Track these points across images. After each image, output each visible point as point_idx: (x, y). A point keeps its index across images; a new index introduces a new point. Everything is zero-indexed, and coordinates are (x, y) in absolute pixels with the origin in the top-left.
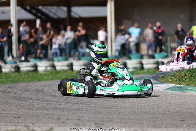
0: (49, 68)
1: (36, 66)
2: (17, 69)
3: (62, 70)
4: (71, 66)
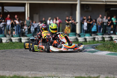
0: (8, 41)
3: (16, 42)
4: (20, 40)
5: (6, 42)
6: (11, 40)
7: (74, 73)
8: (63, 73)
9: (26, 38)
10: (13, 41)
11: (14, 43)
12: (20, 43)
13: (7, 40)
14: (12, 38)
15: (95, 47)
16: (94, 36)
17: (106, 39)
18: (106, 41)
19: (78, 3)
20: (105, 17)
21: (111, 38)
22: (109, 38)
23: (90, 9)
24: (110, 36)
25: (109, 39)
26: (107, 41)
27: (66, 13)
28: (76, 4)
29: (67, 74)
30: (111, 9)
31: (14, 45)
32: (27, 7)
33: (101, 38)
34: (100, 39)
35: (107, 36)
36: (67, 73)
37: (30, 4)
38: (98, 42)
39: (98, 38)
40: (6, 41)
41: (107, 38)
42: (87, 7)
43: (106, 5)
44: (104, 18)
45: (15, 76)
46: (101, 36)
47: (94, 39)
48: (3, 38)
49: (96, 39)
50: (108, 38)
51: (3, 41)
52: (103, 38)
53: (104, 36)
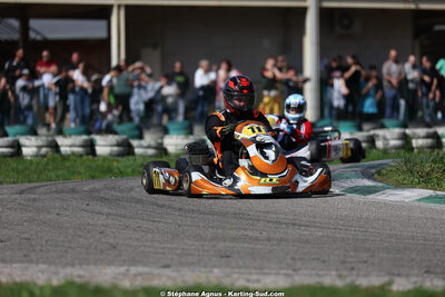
0: (44, 150)
1: (17, 147)
3: (73, 154)
4: (90, 147)
5: (37, 156)
6: (56, 147)
7: (294, 270)
8: (251, 273)
9: (112, 139)
10: (63, 149)
11: (65, 158)
12: (90, 157)
13: (39, 147)
14: (60, 140)
15: (374, 171)
16: (372, 132)
17: (415, 143)
18: (416, 150)
19: (311, 4)
20: (412, 58)
21: (436, 137)
22: (427, 136)
23: (357, 28)
24: (431, 130)
25: (429, 141)
26: (421, 149)
27: (266, 43)
28: (304, 10)
29: (269, 274)
30: (438, 28)
31: (67, 164)
32: (117, 21)
33: (399, 139)
34: (394, 143)
35: (422, 131)
36: (266, 271)
38: (386, 152)
39: (385, 139)
40: (35, 149)
41: (419, 137)
42: (346, 22)
43: (418, 13)
44: (406, 60)
45: (71, 284)
46: (398, 131)
47: (372, 140)
48: (23, 140)
49: (379, 144)
50: (424, 137)
51: (25, 151)
52: (406, 138)
53: (408, 131)
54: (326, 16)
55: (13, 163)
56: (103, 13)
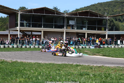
0: (33, 47)
1: (30, 47)
2: (26, 47)
4: (39, 47)
6: (35, 47)
9: (41, 46)
11: (36, 48)
19: (65, 31)
21: (79, 47)
23: (70, 34)
27: (59, 36)
32: (42, 32)
35: (77, 46)
37: (44, 31)
41: (77, 47)
43: (77, 32)
46: (74, 46)
48: (31, 46)
52: (75, 47)
54: (67, 33)
55: (30, 49)
56: (41, 32)
